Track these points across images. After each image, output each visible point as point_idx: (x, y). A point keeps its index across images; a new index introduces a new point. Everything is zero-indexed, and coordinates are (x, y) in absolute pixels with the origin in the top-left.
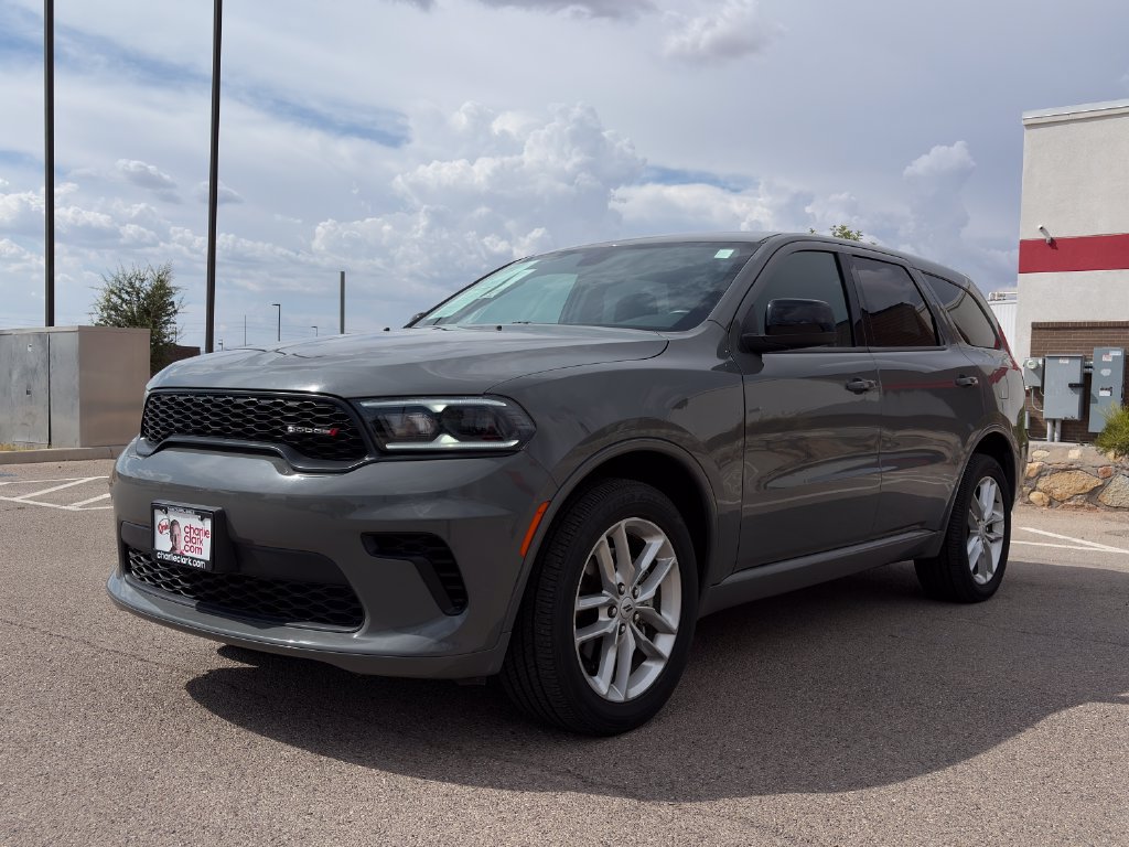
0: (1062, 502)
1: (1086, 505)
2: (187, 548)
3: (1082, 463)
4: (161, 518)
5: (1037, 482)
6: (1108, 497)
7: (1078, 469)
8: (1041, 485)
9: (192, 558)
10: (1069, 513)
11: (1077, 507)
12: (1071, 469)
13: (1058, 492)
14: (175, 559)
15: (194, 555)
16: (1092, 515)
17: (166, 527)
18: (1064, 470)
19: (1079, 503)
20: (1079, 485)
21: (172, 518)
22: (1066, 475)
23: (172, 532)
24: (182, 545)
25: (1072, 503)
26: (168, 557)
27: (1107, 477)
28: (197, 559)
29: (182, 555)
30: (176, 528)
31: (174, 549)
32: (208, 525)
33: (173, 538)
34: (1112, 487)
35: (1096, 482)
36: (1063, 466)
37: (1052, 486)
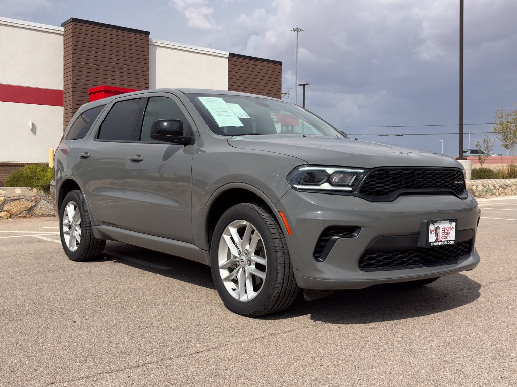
0: (16, 215)
1: (28, 215)
2: (443, 238)
3: (24, 196)
4: (432, 227)
5: (3, 207)
6: (37, 211)
7: (23, 198)
8: (5, 208)
9: (447, 241)
10: (21, 220)
11: (23, 217)
12: (20, 199)
13: (14, 211)
14: (439, 244)
15: (446, 240)
16: (32, 220)
17: (433, 231)
18: (17, 200)
19: (24, 215)
20: (24, 206)
21: (436, 226)
22: (18, 201)
23: (436, 233)
24: (440, 237)
25: (21, 215)
26: (435, 244)
27: (37, 201)
28: (449, 241)
29: (441, 241)
30: (438, 231)
31: (437, 239)
32: (454, 225)
33: (436, 235)
34: (39, 206)
35: (32, 204)
36: (16, 198)
37: (11, 208)
